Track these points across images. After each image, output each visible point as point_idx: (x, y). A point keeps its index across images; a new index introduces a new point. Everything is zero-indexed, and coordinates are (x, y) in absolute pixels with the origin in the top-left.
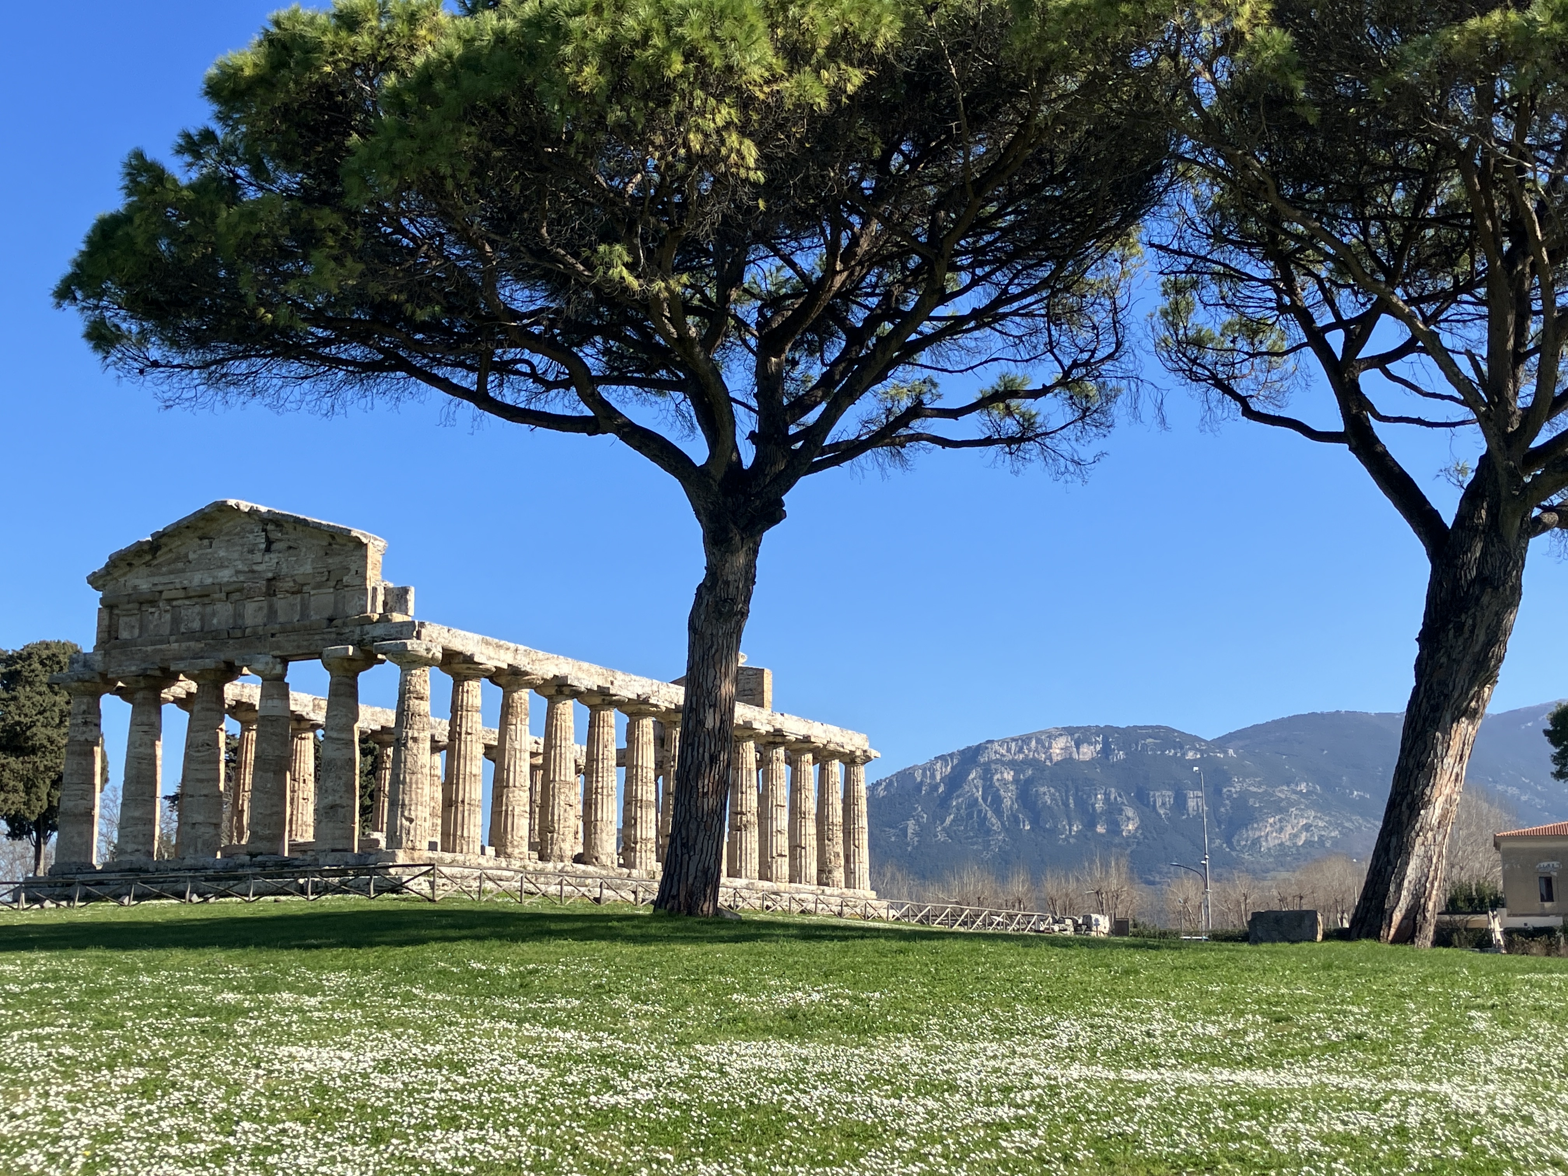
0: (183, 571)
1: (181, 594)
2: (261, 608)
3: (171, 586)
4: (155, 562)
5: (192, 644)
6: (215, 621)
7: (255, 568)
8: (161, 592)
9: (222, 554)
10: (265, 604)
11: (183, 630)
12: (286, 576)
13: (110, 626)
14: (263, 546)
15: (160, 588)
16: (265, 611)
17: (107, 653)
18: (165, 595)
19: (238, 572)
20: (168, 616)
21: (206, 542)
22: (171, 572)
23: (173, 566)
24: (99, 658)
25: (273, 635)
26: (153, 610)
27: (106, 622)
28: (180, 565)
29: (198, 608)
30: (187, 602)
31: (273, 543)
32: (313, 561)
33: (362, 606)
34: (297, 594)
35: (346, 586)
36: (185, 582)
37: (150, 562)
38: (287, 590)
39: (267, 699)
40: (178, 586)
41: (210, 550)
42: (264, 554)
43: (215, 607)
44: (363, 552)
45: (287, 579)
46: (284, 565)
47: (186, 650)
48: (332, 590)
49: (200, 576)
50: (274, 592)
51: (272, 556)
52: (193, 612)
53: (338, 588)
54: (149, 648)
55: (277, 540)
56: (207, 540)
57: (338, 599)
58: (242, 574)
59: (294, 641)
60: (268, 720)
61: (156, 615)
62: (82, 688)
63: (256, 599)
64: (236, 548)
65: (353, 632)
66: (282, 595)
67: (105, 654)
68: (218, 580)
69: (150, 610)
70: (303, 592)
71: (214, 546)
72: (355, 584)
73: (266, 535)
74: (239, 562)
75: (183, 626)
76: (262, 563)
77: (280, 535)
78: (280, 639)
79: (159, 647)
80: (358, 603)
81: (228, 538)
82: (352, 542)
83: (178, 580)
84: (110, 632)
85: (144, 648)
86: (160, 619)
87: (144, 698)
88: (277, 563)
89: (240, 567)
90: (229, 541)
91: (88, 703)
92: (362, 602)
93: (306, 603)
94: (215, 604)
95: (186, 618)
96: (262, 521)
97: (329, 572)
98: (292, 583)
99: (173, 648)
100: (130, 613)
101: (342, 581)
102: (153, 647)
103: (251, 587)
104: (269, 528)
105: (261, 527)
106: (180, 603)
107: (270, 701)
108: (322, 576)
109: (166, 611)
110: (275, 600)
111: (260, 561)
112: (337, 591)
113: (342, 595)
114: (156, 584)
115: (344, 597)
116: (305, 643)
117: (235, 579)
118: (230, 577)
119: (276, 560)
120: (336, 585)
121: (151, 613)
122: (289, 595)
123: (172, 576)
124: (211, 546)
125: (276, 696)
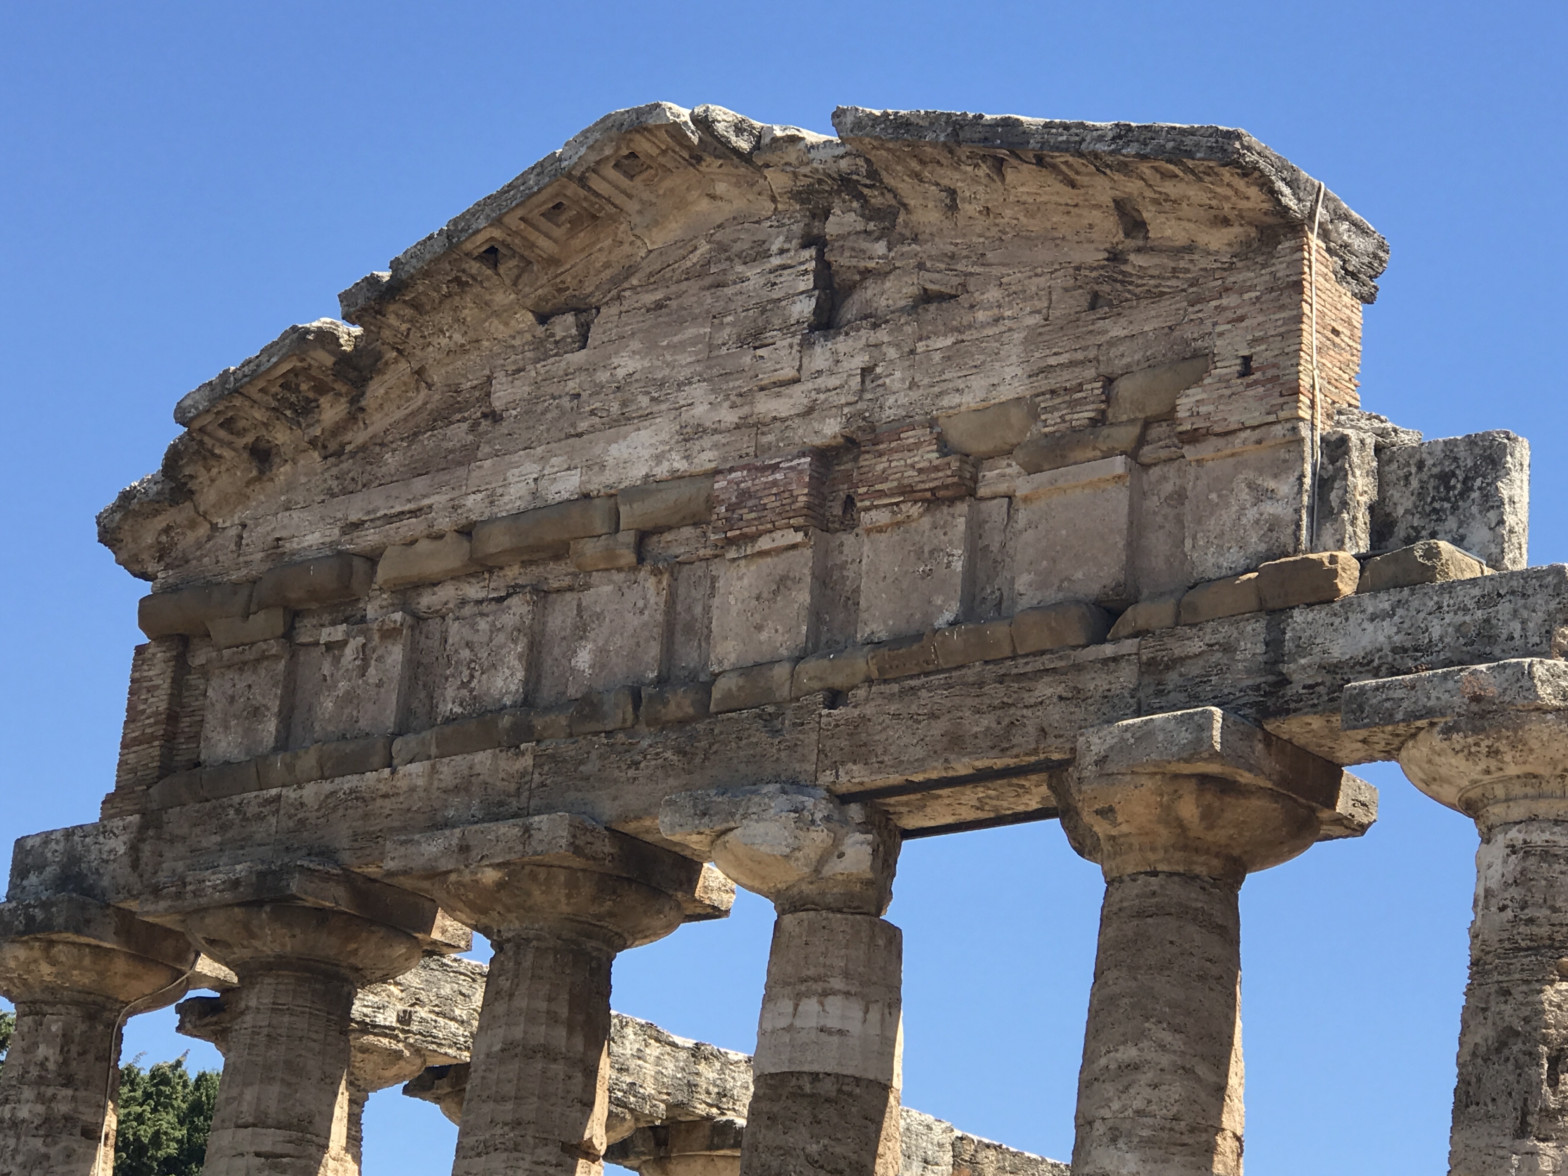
0: (468, 456)
1: (453, 554)
2: (783, 583)
3: (415, 528)
4: (358, 437)
5: (483, 759)
6: (584, 659)
7: (768, 406)
8: (372, 558)
9: (628, 364)
10: (803, 562)
11: (449, 706)
12: (905, 423)
13: (172, 717)
14: (805, 307)
15: (370, 538)
16: (803, 596)
17: (151, 825)
19: (692, 435)
20: (396, 654)
21: (566, 325)
22: (419, 469)
23: (426, 441)
24: (119, 845)
25: (837, 698)
26: (338, 632)
27: (159, 702)
28: (459, 434)
29: (517, 610)
30: (473, 591)
31: (851, 289)
32: (1033, 339)
33: (1273, 524)
34: (951, 501)
35: (1193, 437)
36: (470, 501)
37: (338, 429)
38: (907, 491)
39: (798, 997)
40: (444, 523)
41: (579, 357)
42: (807, 344)
43: (587, 597)
44: (1281, 268)
45: (910, 437)
46: (896, 379)
47: (456, 789)
48: (1119, 464)
49: (531, 469)
50: (849, 502)
51: (842, 344)
52: (495, 630)
53: (1148, 453)
54: (310, 792)
55: (866, 273)
56: (570, 318)
57: (1153, 503)
58: (707, 441)
59: (933, 716)
60: (798, 1095)
61: (349, 652)
62: (45, 969)
63: (764, 543)
64: (691, 332)
65: (1228, 648)
66: (882, 517)
67: (143, 828)
68: (609, 477)
69: (327, 634)
70: (982, 492)
71: (595, 335)
72: (1234, 421)
73: (820, 258)
74: (698, 391)
75: (450, 693)
76: (796, 381)
77: (880, 248)
78: (869, 710)
79: (349, 782)
80: (1252, 514)
81: (659, 295)
82: (1226, 222)
83: (439, 500)
84: (169, 739)
85: (291, 794)
86: (363, 671)
87: (276, 1009)
88: (866, 371)
89: (700, 410)
90: (659, 306)
91: (66, 1037)
92: (1269, 508)
93: (994, 540)
94: (587, 587)
95: (466, 654)
96: (801, 196)
97: (1109, 381)
98: (929, 455)
99: (402, 784)
100: (250, 655)
101: (1169, 416)
102: (327, 787)
103: (744, 495)
104: (832, 227)
105: (797, 228)
106: (447, 593)
107: (811, 1005)
108: (1073, 405)
109: (389, 634)
110: (848, 539)
111: (789, 373)
112: (1146, 467)
113: (1168, 488)
114: (357, 526)
115: (1180, 496)
116: (987, 721)
117: (681, 465)
118: (659, 458)
119: (861, 360)
120: (1142, 441)
121: (329, 646)
122: (915, 510)
123: (420, 484)
124: (583, 341)
125: (837, 983)
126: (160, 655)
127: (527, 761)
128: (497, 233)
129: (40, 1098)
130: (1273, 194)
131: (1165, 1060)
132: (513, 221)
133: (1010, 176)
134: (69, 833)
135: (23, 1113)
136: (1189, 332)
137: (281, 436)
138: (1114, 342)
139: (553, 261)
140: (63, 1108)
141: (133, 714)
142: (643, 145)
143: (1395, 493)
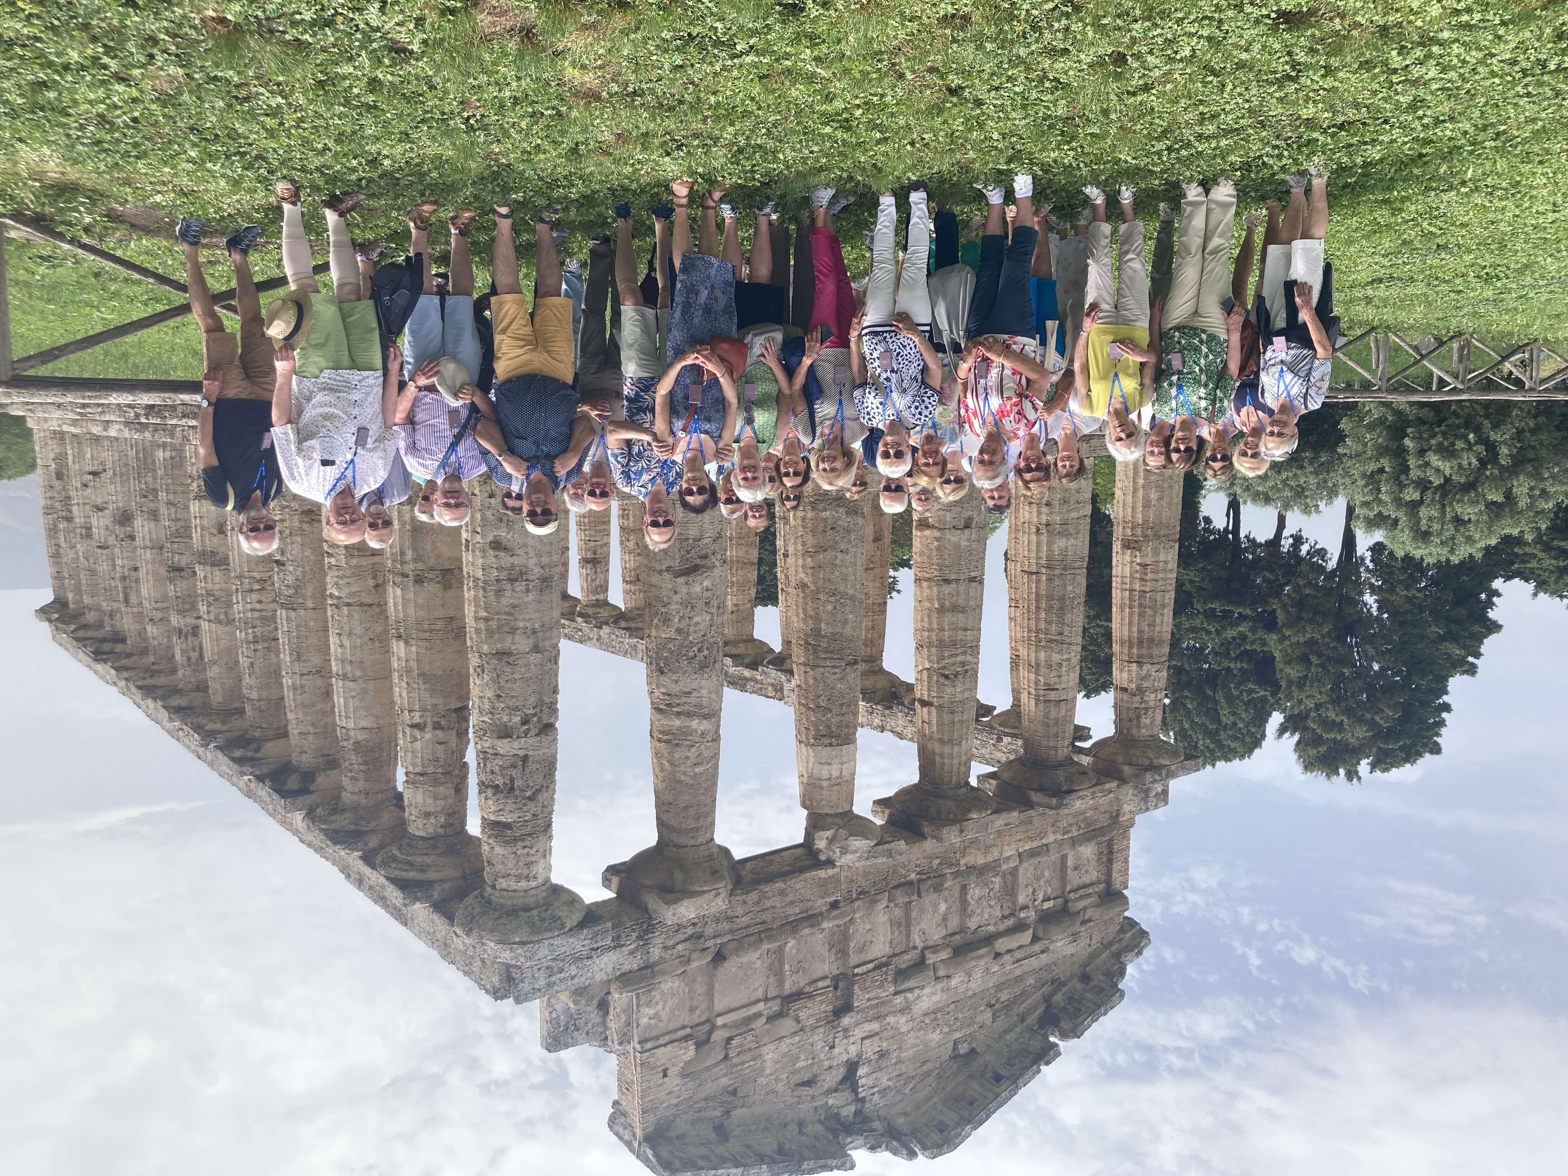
0: (999, 987)
1: (1001, 945)
2: (861, 950)
3: (1018, 955)
4: (1046, 989)
6: (943, 907)
7: (875, 1026)
9: (935, 1037)
10: (854, 960)
11: (997, 881)
12: (814, 1028)
13: (1110, 861)
14: (861, 1072)
15: (1037, 948)
17: (1115, 817)
18: (1026, 937)
19: (906, 1009)
20: (1021, 899)
21: (963, 1049)
22: (1019, 979)
23: (1017, 990)
24: (1127, 808)
25: (835, 905)
26: (1047, 905)
27: (1116, 866)
28: (1004, 996)
29: (972, 924)
30: (991, 929)
31: (843, 1081)
32: (761, 1071)
33: (649, 1004)
34: (792, 995)
35: (686, 1038)
36: (996, 968)
37: (1054, 992)
38: (810, 996)
39: (840, 777)
40: (1007, 958)
41: (957, 1035)
42: (859, 1056)
43: (944, 932)
44: (652, 1118)
45: (812, 1021)
46: (819, 1045)
47: (991, 846)
48: (720, 1021)
49: (972, 985)
50: (836, 988)
51: (844, 1058)
52: (982, 914)
53: (707, 1027)
54: (1051, 838)
55: (836, 1090)
56: (962, 1052)
57: (705, 1005)
58: (899, 1007)
59: (792, 903)
60: (838, 737)
61: (1041, 897)
62: (1151, 755)
63: (871, 966)
64: (910, 1053)
65: (666, 948)
66: (820, 984)
67: (1117, 816)
68: (939, 986)
69: (1051, 904)
70: (778, 1001)
71: (950, 1045)
72: (669, 1047)
73: (857, 1094)
74: (904, 1029)
75: (997, 886)
76: (863, 1039)
77: (831, 1102)
78: (820, 901)
79: (1036, 844)
80: (660, 1007)
81: (925, 1068)
82: (678, 1137)
83: (1009, 967)
84: (1111, 852)
85: (1059, 837)
86: (1034, 891)
87: (1056, 748)
88: (832, 1047)
89: (903, 1020)
90: (924, 1063)
91: (1139, 727)
92: (652, 1012)
93: (772, 979)
94: (944, 938)
95: (992, 903)
96: (867, 1120)
97: (726, 1057)
98: (802, 1015)
99: (1013, 846)
100: (1081, 892)
101: (699, 1045)
102: (1045, 841)
103: (881, 986)
104: (852, 1108)
105: (867, 1105)
106: (1002, 927)
107: (835, 774)
108: (741, 1045)
109: (1025, 907)
110: (836, 972)
111: (867, 1042)
112: (708, 1021)
113: (698, 1012)
114: (1042, 952)
115: (692, 1009)
116: (768, 904)
117: (909, 995)
118: (919, 997)
119: (836, 1051)
120: (710, 1032)
121: (1049, 899)
122: (807, 989)
123: (1019, 972)
124: (955, 1043)
125: (825, 784)
126: (1117, 885)
127: (962, 862)
128: (997, 1090)
129: (1146, 702)
130: (656, 1155)
131: (683, 768)
132: (990, 1096)
133: (775, 1146)
134: (1147, 809)
135: (1152, 696)
136: (692, 1085)
137: (1079, 986)
138: (726, 1075)
139: (971, 1077)
140: (1137, 699)
141: (1126, 861)
142: (936, 1137)
143: (598, 1020)
